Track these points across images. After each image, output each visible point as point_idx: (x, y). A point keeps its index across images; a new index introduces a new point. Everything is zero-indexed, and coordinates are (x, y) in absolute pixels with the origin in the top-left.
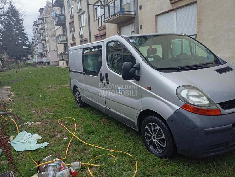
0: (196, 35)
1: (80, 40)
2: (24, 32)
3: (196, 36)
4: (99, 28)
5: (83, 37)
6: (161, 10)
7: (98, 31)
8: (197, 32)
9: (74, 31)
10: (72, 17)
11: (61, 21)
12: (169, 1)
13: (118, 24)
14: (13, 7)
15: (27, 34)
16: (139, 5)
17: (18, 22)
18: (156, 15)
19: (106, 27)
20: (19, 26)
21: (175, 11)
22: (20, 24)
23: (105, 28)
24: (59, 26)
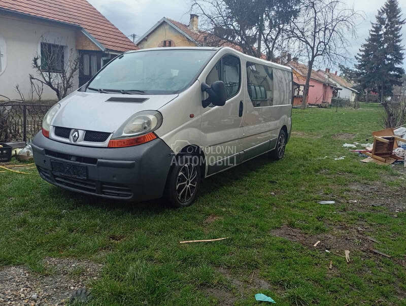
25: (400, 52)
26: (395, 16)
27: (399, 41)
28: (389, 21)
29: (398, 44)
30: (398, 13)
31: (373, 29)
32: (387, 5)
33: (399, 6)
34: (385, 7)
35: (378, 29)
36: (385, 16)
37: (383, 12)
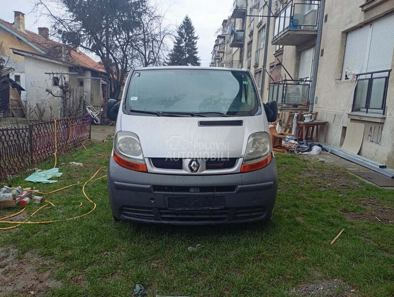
0: (390, 71)
1: (255, 71)
2: (197, 55)
3: (389, 73)
4: (276, 51)
5: (258, 66)
6: (350, 22)
7: (274, 57)
8: (392, 66)
9: (250, 56)
10: (251, 34)
11: (238, 40)
12: (360, 7)
13: (297, 47)
14: (188, 20)
15: (200, 58)
16: (325, 15)
17: (191, 41)
18: (343, 32)
19: (283, 51)
20: (192, 47)
21: (371, 25)
22: (193, 43)
23: (282, 53)
24: (237, 48)
25: (198, 61)
26: (191, 33)
27: (196, 53)
28: (187, 35)
29: (195, 55)
30: (193, 30)
31: (176, 42)
32: (184, 22)
33: (193, 25)
34: (183, 24)
35: (179, 42)
36: (183, 31)
37: (182, 27)
